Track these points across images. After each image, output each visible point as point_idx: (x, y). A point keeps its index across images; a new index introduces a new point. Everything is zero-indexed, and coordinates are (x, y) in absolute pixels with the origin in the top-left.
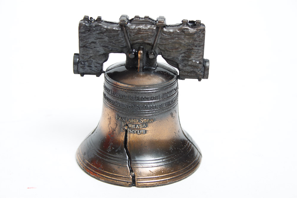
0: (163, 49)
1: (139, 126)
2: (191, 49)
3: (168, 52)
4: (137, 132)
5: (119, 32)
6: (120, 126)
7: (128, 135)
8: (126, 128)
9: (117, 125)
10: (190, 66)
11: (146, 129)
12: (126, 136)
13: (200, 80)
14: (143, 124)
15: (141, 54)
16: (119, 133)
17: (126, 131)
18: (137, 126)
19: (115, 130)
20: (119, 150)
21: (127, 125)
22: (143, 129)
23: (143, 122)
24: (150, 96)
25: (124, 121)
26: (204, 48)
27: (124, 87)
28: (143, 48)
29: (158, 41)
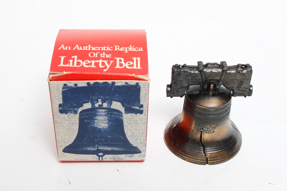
0: (225, 82)
1: (210, 129)
2: (243, 82)
3: (228, 84)
4: (208, 132)
5: (198, 74)
6: (197, 129)
7: (203, 134)
8: (202, 130)
9: (195, 128)
10: (242, 91)
11: (214, 130)
12: (201, 134)
13: (245, 97)
14: (212, 128)
15: (212, 87)
16: (197, 133)
17: (202, 132)
18: (209, 129)
19: (194, 131)
20: (197, 143)
21: (202, 129)
22: (212, 130)
23: (212, 127)
24: (218, 113)
25: (200, 126)
26: (250, 81)
27: (202, 108)
28: (212, 82)
29: (222, 78)
